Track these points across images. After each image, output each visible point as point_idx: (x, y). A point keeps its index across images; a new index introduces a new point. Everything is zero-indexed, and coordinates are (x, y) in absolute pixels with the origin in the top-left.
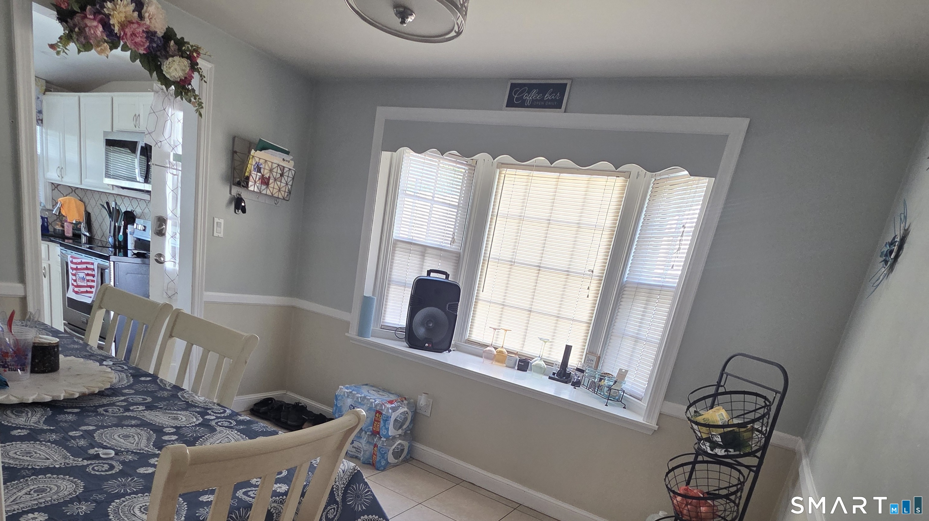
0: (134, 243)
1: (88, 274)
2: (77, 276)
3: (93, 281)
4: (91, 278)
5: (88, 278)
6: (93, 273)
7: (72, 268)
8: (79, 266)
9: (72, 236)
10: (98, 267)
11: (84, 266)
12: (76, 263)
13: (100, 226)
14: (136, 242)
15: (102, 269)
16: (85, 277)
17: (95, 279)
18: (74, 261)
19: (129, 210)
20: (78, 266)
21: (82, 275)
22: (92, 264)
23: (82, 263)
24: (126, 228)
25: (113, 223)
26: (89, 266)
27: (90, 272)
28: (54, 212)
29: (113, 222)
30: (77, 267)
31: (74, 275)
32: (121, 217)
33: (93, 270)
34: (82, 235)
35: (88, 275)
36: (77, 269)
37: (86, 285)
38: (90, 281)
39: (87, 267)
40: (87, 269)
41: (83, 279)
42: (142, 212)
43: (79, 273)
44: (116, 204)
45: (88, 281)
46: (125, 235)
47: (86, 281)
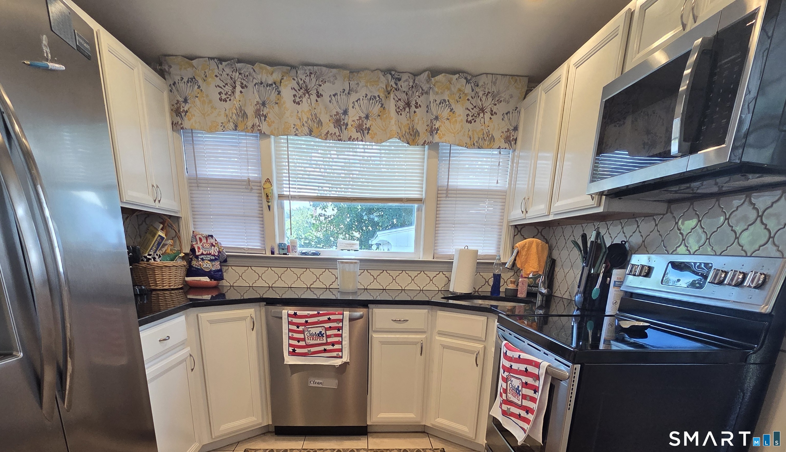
0: (619, 302)
1: (526, 383)
2: (509, 382)
3: (533, 400)
4: (530, 393)
5: (526, 391)
6: (536, 384)
7: (504, 368)
8: (515, 366)
9: (525, 296)
10: (547, 372)
11: (522, 367)
12: (510, 359)
13: (565, 276)
14: (623, 300)
15: (553, 378)
16: (520, 388)
17: (537, 396)
18: (509, 354)
19: (617, 241)
20: (512, 364)
21: (516, 383)
22: (537, 365)
23: (519, 360)
24: (608, 274)
25: (586, 269)
26: (531, 369)
27: (530, 381)
28: (506, 267)
29: (588, 268)
30: (511, 366)
31: (506, 380)
32: (602, 257)
33: (537, 377)
34: (538, 294)
35: (526, 385)
36: (510, 370)
37: (520, 403)
38: (528, 398)
39: (526, 369)
40: (526, 373)
41: (517, 391)
42: (644, 241)
43: (512, 379)
44: (598, 234)
45: (524, 397)
46: (605, 288)
47: (520, 397)
